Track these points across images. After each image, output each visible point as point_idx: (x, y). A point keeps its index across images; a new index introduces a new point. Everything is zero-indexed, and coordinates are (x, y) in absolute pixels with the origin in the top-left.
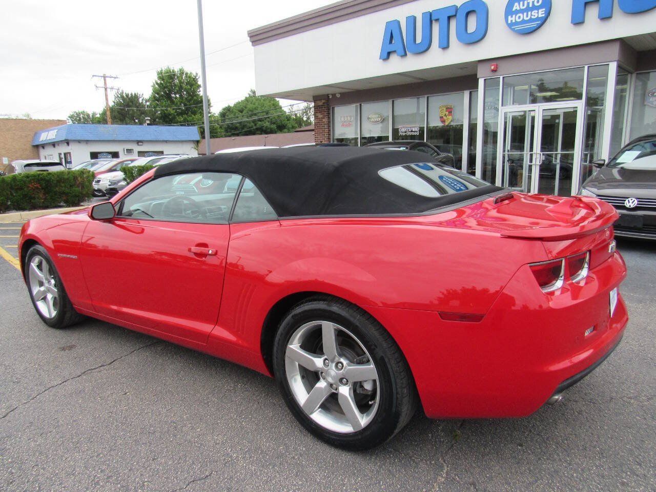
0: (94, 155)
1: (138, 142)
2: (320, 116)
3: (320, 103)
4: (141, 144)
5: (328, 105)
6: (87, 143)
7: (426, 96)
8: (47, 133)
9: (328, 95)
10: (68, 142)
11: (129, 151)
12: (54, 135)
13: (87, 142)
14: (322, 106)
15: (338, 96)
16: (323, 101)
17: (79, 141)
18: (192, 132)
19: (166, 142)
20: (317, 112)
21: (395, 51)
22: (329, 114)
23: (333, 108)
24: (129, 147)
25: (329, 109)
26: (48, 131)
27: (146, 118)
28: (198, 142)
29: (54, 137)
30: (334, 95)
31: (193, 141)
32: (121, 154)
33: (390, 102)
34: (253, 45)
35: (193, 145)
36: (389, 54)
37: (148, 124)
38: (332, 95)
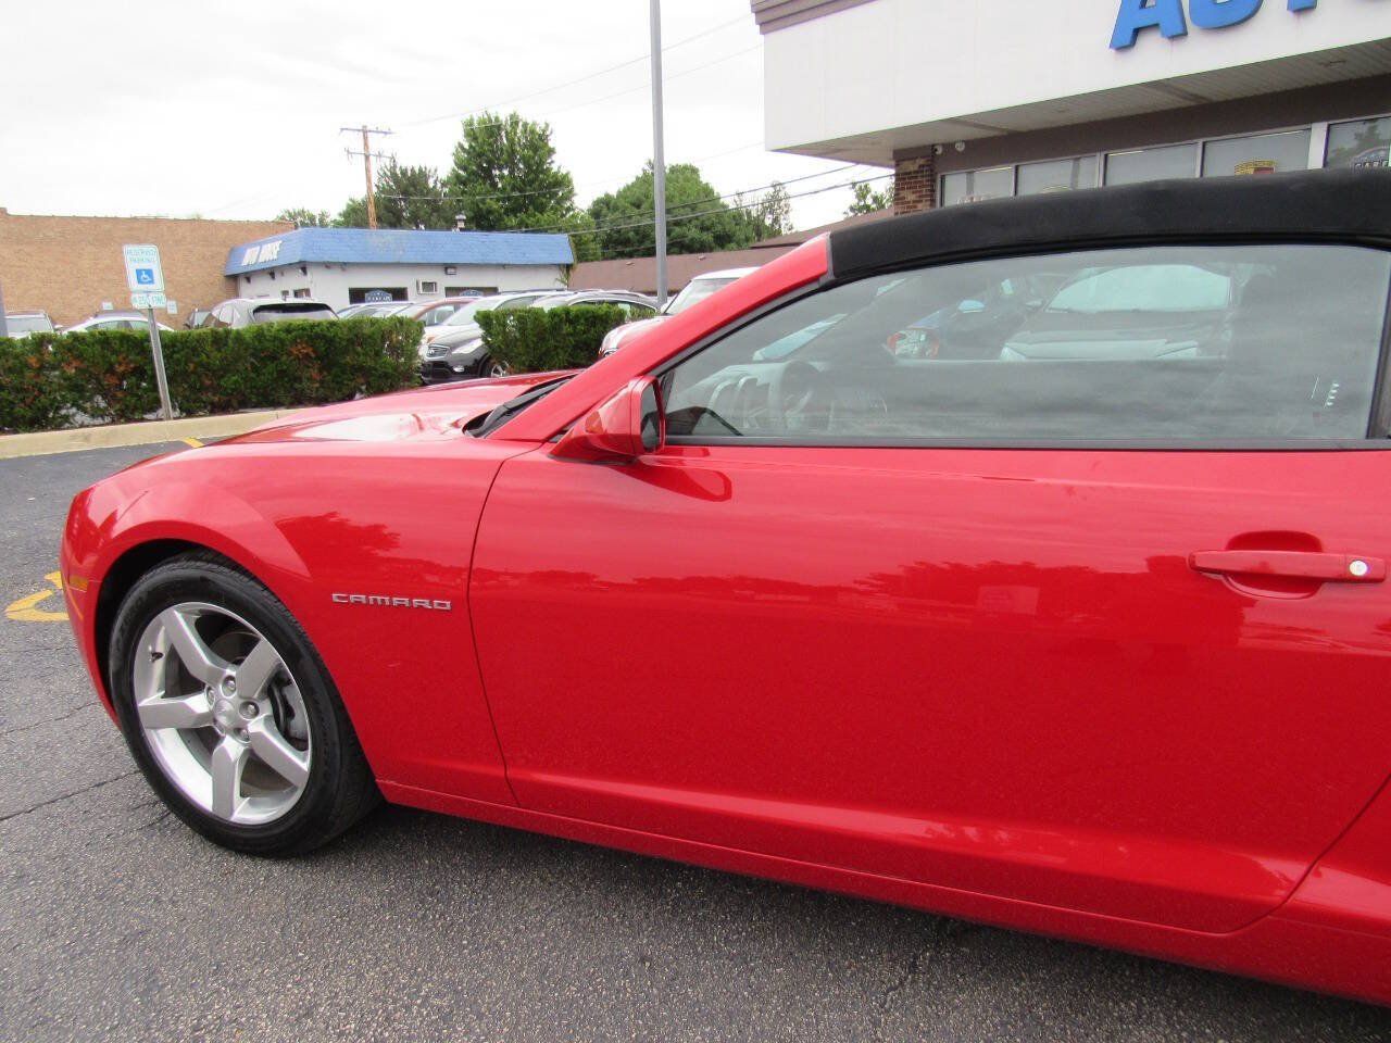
0: (357, 295)
1: (447, 268)
2: (911, 197)
3: (912, 167)
4: (453, 270)
5: (932, 171)
6: (344, 270)
7: (1200, 142)
8: (258, 248)
9: (933, 148)
10: (303, 267)
11: (429, 287)
12: (275, 252)
13: (344, 266)
14: (916, 172)
15: (960, 148)
16: (922, 162)
17: (328, 265)
18: (559, 247)
19: (504, 266)
20: (903, 189)
21: (1156, 26)
22: (933, 191)
23: (943, 178)
24: (428, 277)
25: (934, 181)
26: (261, 245)
27: (457, 217)
28: (568, 267)
29: (275, 257)
30: (949, 147)
31: (559, 265)
32: (411, 293)
33: (1100, 158)
34: (763, 32)
35: (557, 274)
36: (1137, 32)
37: (461, 229)
38: (943, 145)
